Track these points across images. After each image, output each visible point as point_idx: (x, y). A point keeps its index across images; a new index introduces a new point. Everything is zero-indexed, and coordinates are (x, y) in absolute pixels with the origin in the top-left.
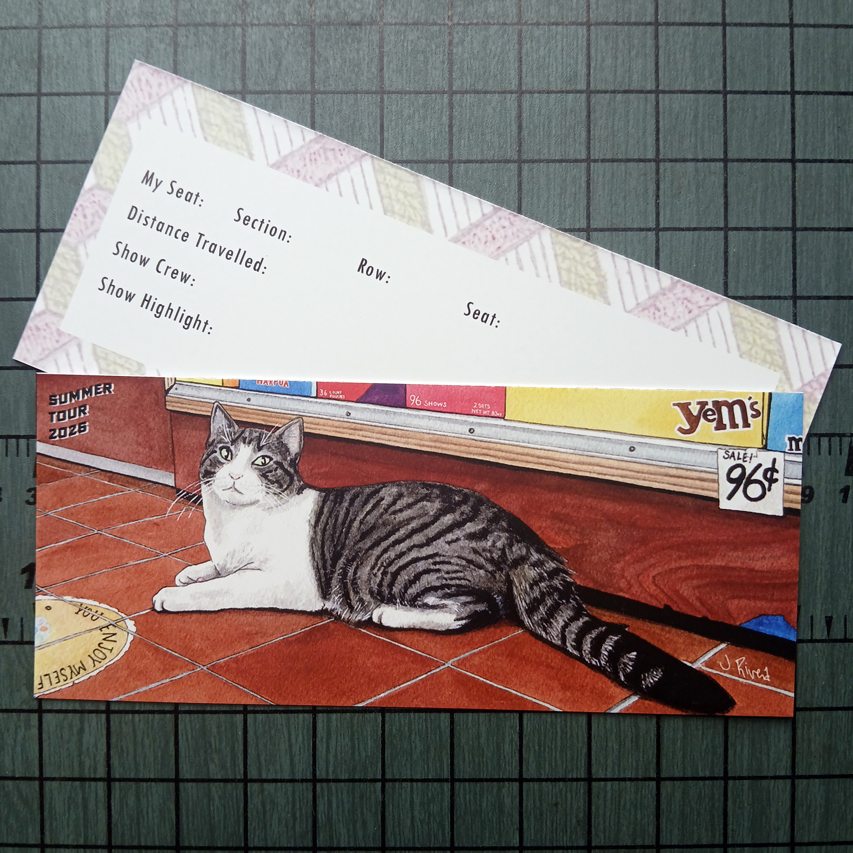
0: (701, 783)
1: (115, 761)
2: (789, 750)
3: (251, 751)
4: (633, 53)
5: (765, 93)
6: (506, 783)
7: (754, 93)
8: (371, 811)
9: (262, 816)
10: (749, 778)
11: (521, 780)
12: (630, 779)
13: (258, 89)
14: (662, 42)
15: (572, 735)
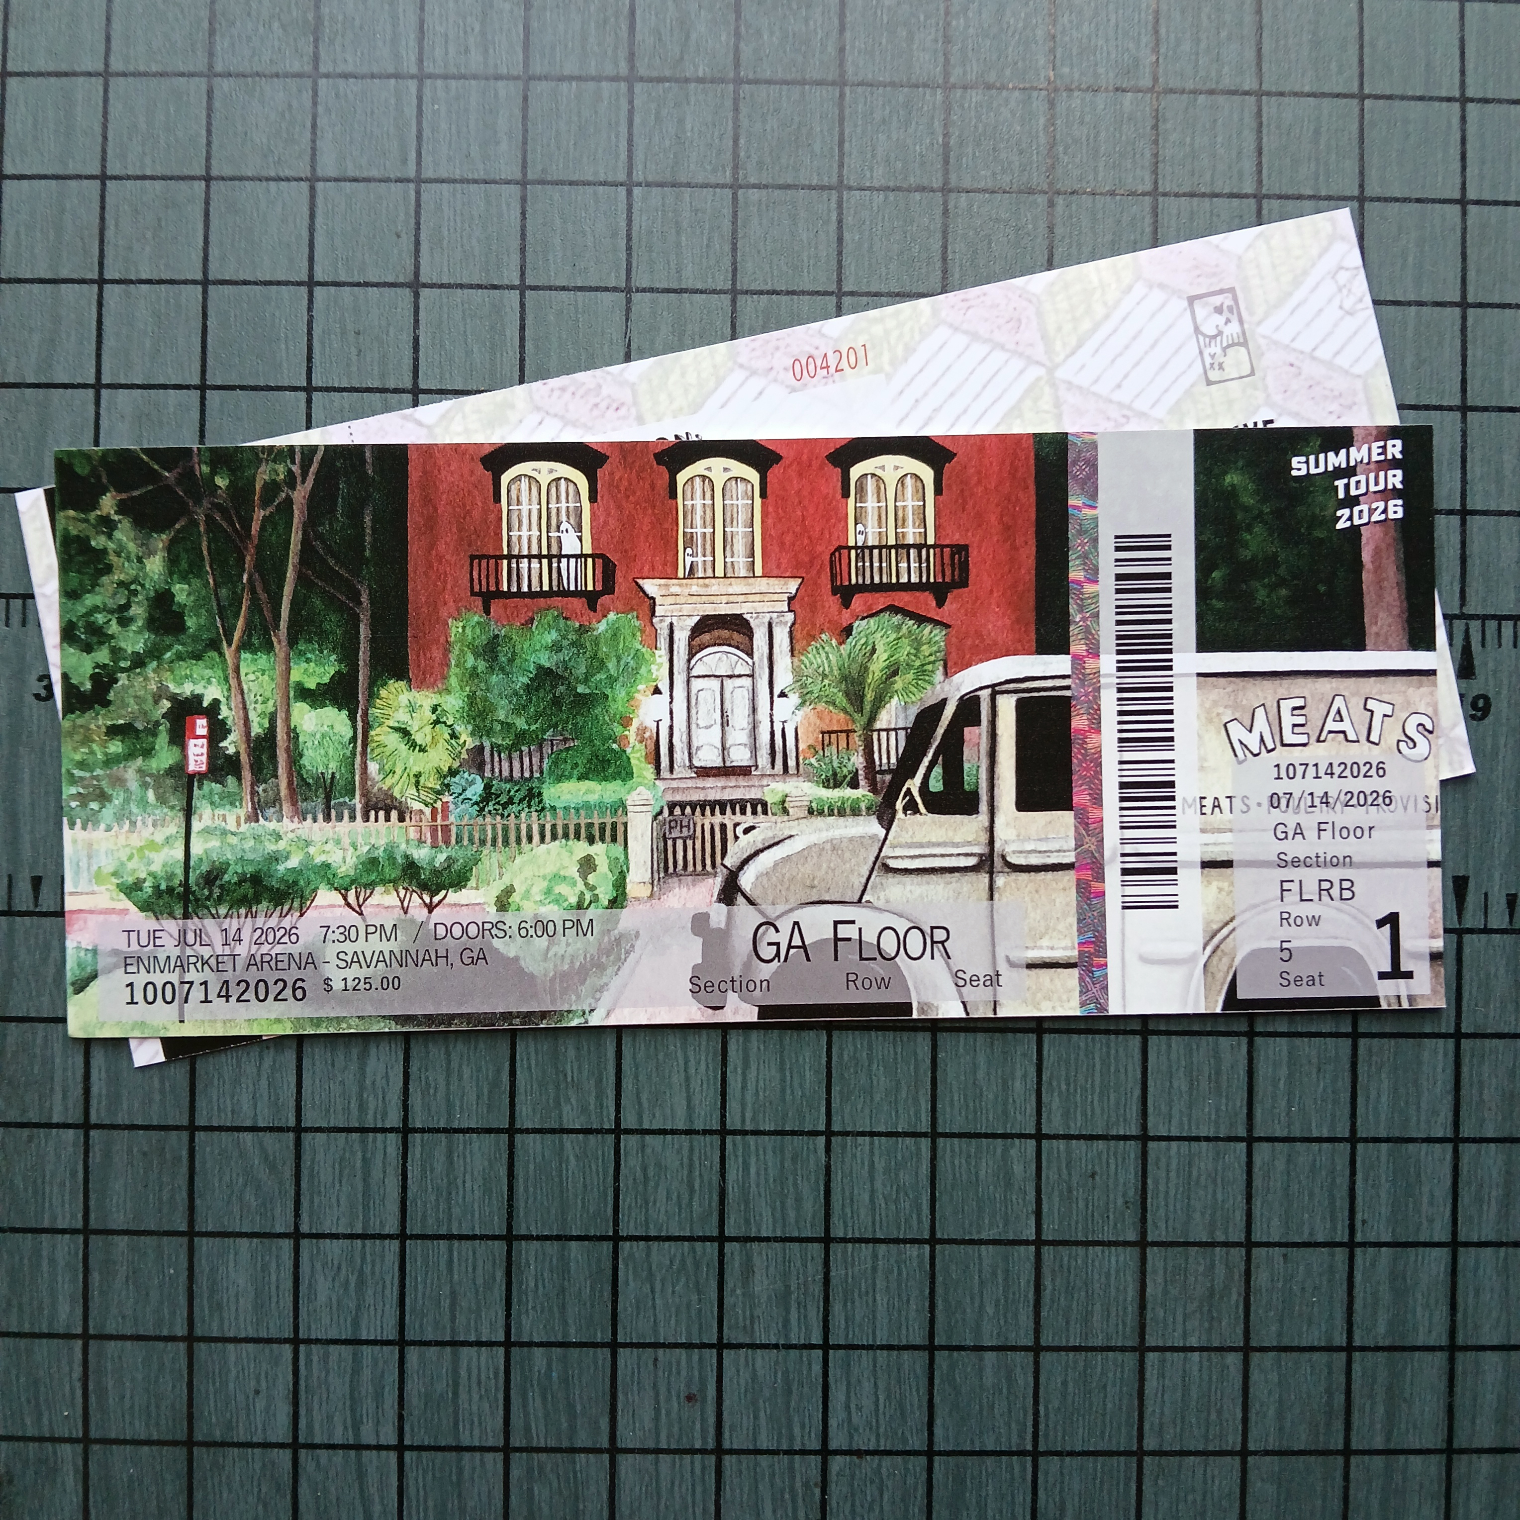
0: (1315, 1146)
1: (415, 1100)
2: (1450, 1098)
3: (628, 1084)
4: (1224, 34)
5: (1421, 98)
6: (1017, 1141)
7: (1403, 98)
8: (808, 1180)
9: (641, 1188)
10: (1387, 1140)
11: (1039, 1136)
12: (1207, 1139)
13: (655, 74)
14: (1267, 19)
15: (1117, 1071)
